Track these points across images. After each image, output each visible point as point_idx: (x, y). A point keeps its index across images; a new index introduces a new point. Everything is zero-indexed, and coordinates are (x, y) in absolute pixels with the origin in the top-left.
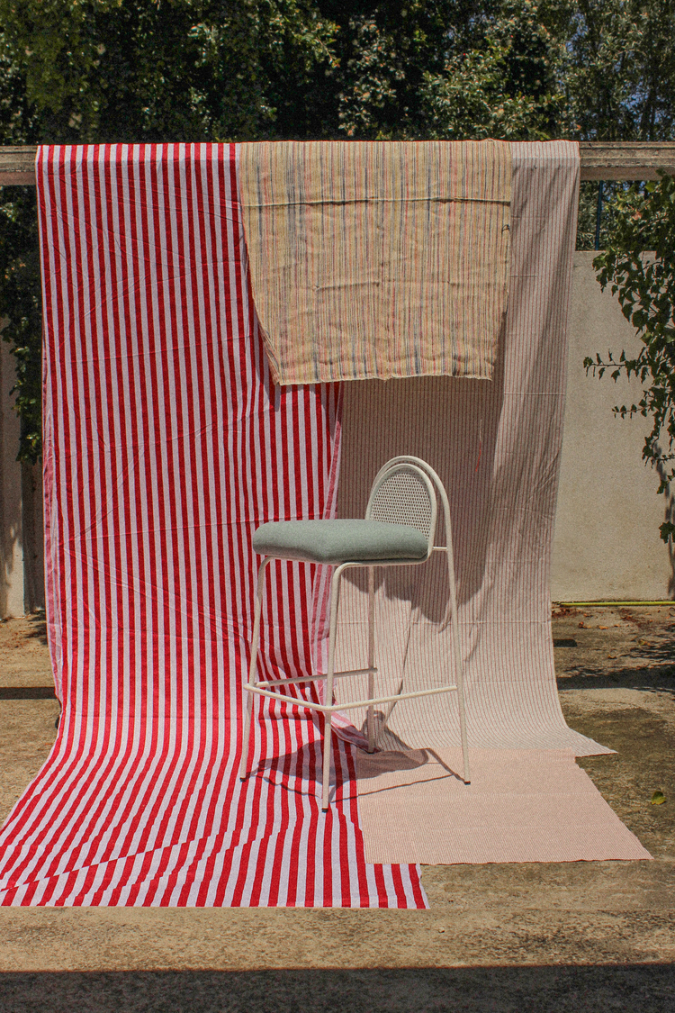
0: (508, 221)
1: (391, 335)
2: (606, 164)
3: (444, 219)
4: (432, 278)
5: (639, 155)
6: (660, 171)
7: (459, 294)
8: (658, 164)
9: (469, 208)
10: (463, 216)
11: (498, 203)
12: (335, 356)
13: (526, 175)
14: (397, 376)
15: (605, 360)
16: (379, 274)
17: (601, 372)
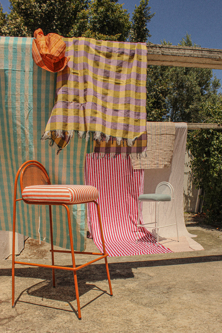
0: (174, 138)
1: (154, 160)
2: (192, 127)
3: (163, 138)
4: (161, 149)
5: (197, 126)
6: (201, 129)
7: (166, 152)
8: (201, 127)
9: (168, 136)
10: (166, 137)
11: (173, 134)
12: (144, 164)
13: (177, 129)
14: (155, 168)
15: (188, 163)
16: (151, 148)
17: (187, 166)
